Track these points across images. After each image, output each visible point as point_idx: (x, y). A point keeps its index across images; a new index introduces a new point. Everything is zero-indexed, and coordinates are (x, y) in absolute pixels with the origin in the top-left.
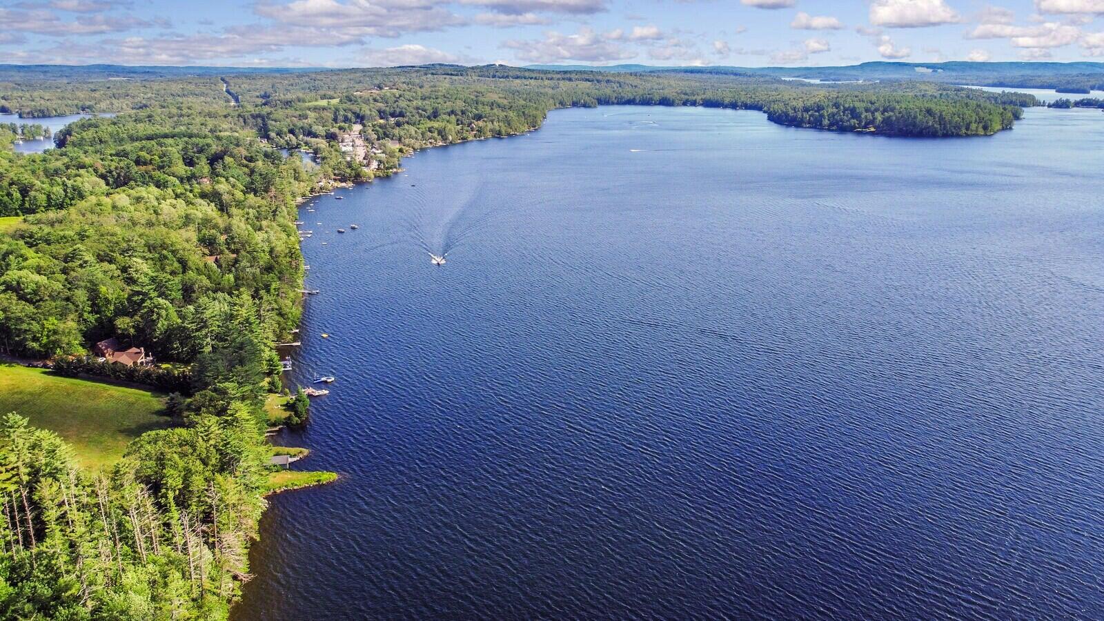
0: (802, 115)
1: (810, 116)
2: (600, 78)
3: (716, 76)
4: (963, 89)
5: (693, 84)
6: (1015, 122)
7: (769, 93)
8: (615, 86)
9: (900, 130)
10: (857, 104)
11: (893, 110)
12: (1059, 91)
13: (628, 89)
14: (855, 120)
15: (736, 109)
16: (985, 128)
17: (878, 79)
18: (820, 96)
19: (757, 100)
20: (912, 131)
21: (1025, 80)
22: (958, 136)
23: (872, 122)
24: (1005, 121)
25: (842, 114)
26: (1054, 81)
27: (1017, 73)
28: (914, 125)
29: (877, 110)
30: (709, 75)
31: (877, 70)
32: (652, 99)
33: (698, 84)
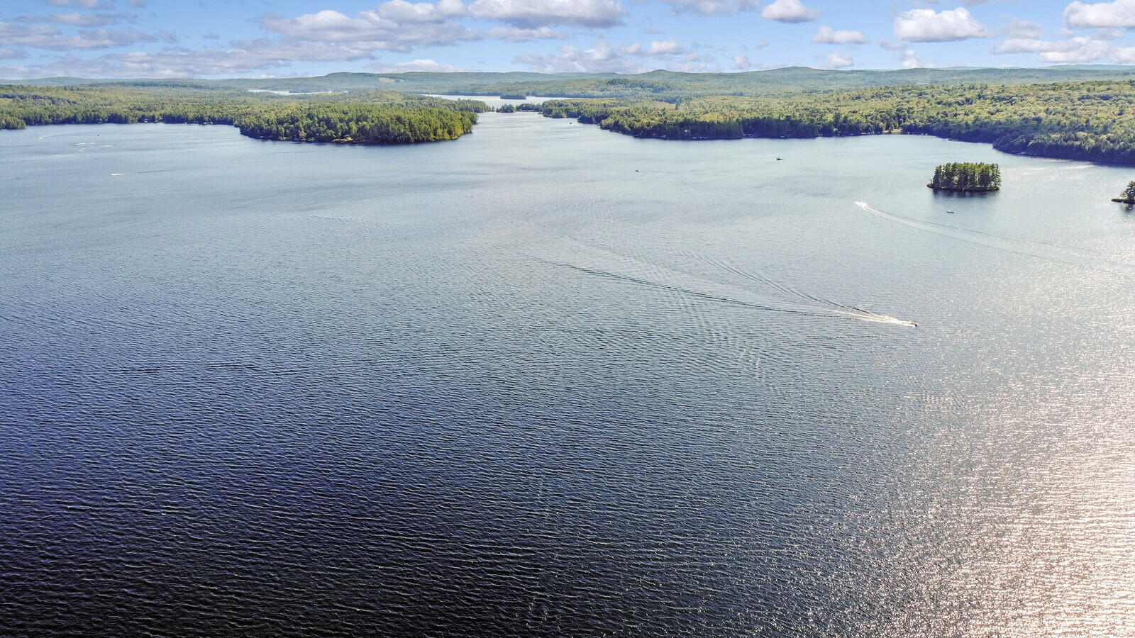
0: (277, 128)
1: (286, 128)
2: (23, 93)
3: (174, 89)
4: (424, 98)
5: (146, 97)
6: (473, 126)
7: (238, 106)
8: (47, 103)
9: (376, 138)
10: (331, 115)
11: (366, 119)
12: (503, 98)
13: (63, 105)
14: (332, 131)
15: (203, 124)
16: (450, 133)
17: (347, 89)
18: (291, 108)
19: (225, 113)
20: (387, 138)
21: (475, 89)
22: (429, 141)
23: (348, 132)
24: (465, 126)
25: (317, 125)
26: (497, 89)
27: (467, 83)
28: (388, 133)
29: (350, 120)
30: (165, 88)
31: (343, 81)
32: (99, 117)
33: (153, 98)
